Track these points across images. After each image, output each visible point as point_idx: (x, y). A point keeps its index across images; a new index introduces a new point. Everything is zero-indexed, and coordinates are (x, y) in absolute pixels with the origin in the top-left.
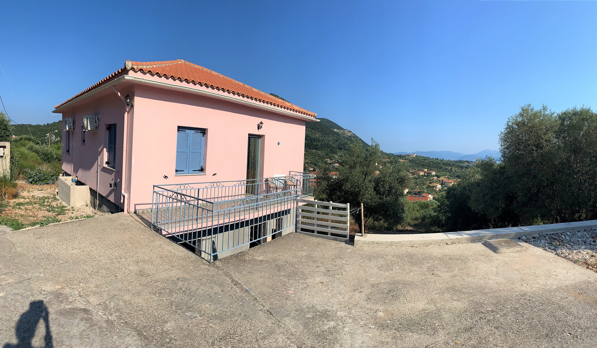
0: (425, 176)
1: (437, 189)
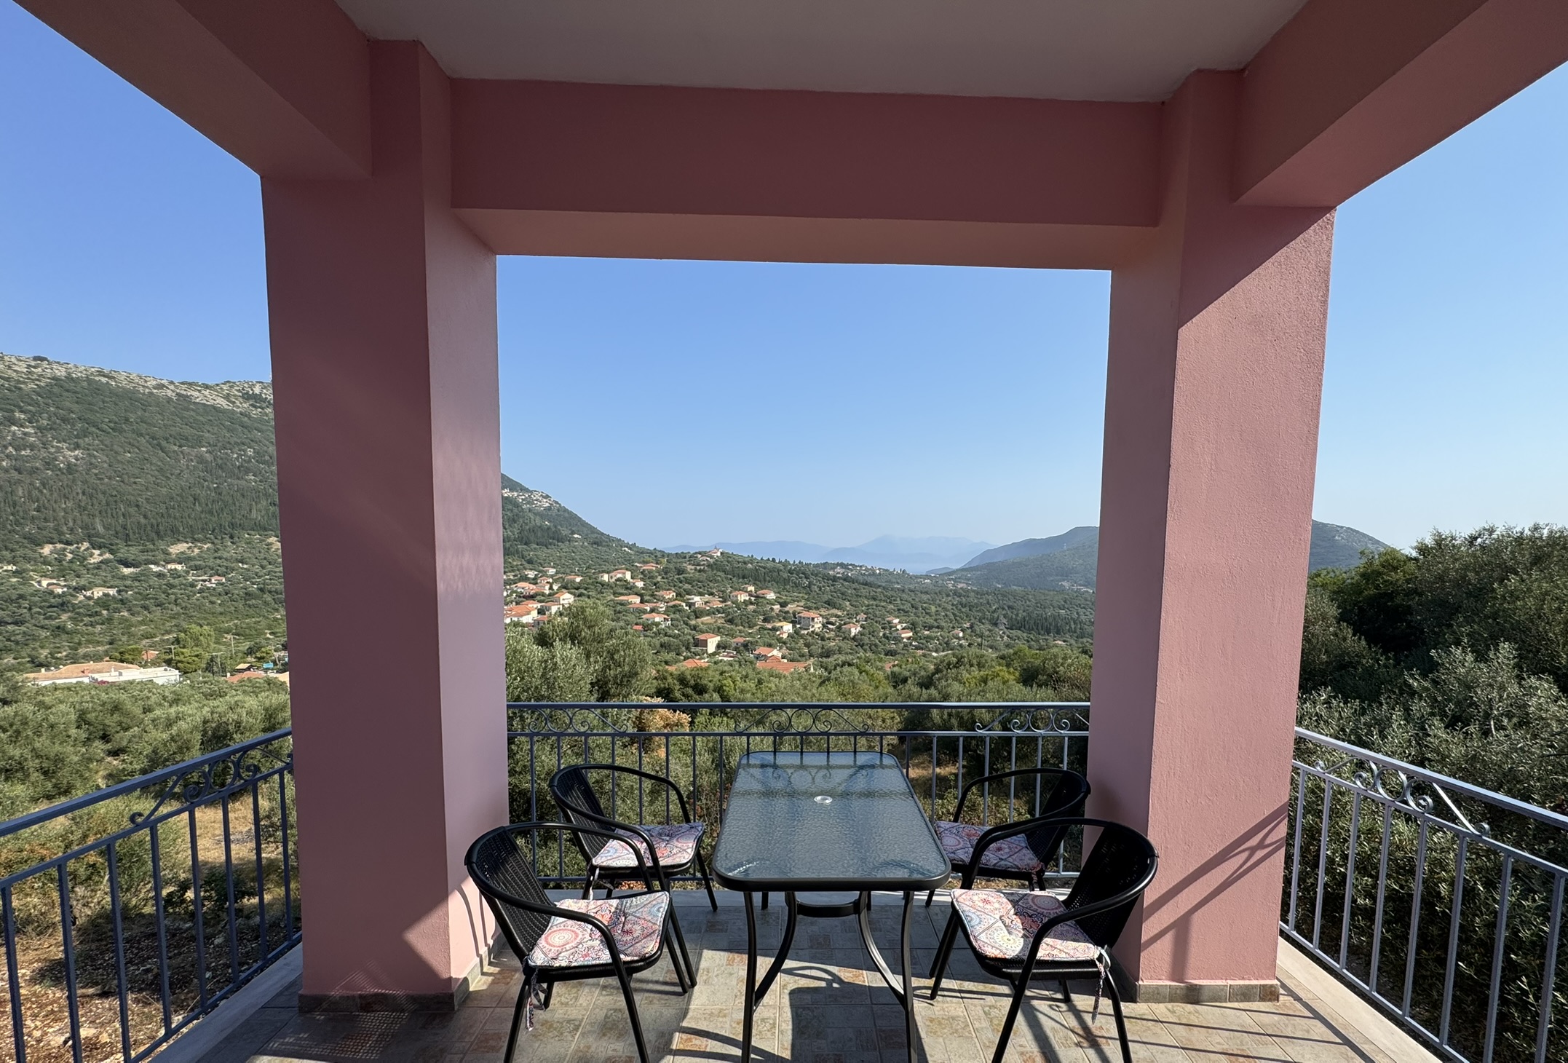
0: (751, 603)
1: (785, 636)
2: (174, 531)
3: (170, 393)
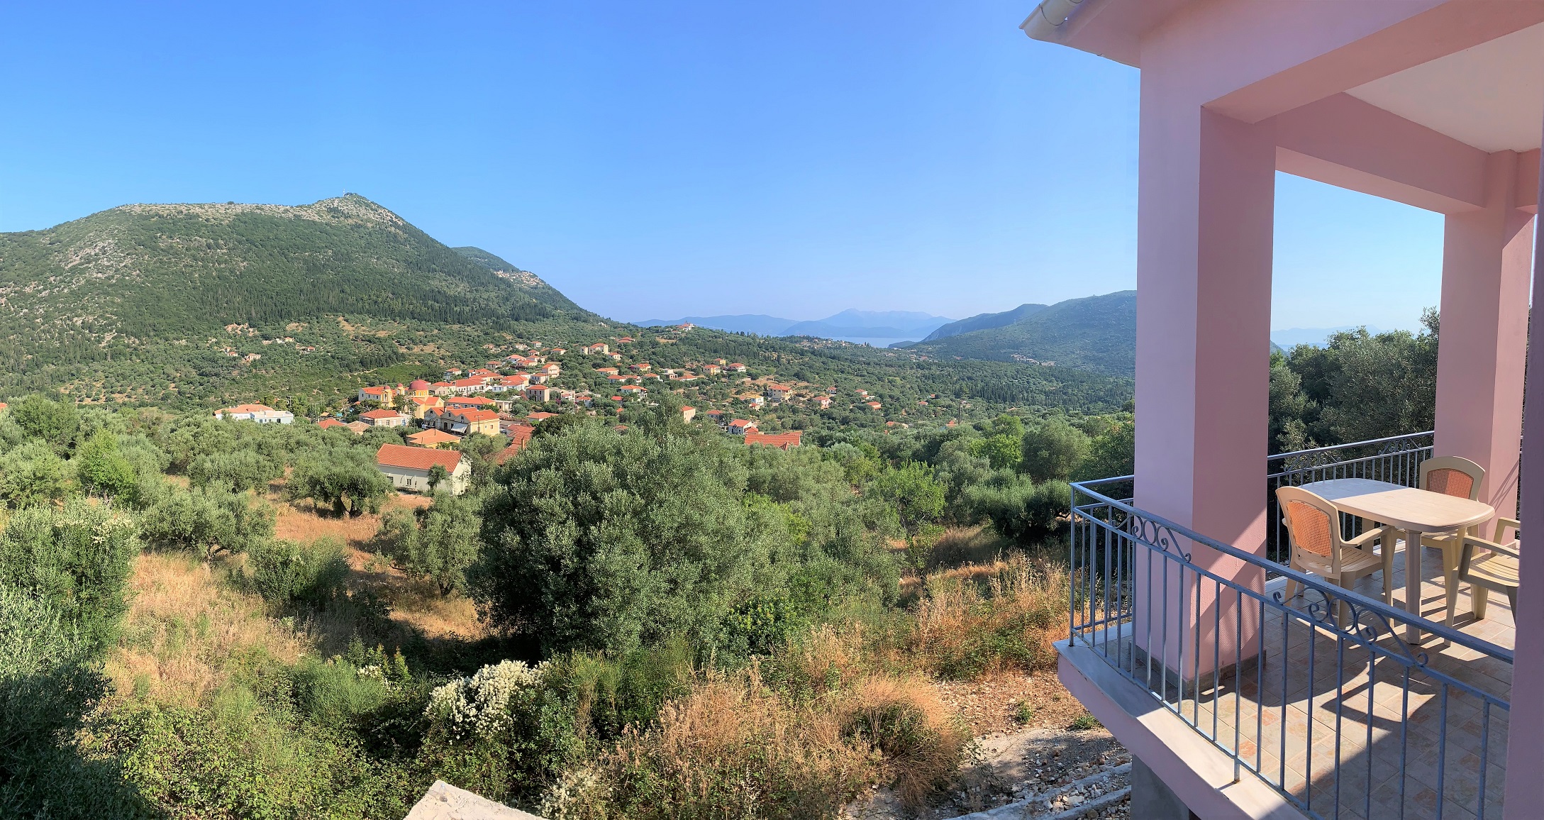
0: (724, 376)
1: (758, 408)
2: (289, 314)
3: (291, 215)
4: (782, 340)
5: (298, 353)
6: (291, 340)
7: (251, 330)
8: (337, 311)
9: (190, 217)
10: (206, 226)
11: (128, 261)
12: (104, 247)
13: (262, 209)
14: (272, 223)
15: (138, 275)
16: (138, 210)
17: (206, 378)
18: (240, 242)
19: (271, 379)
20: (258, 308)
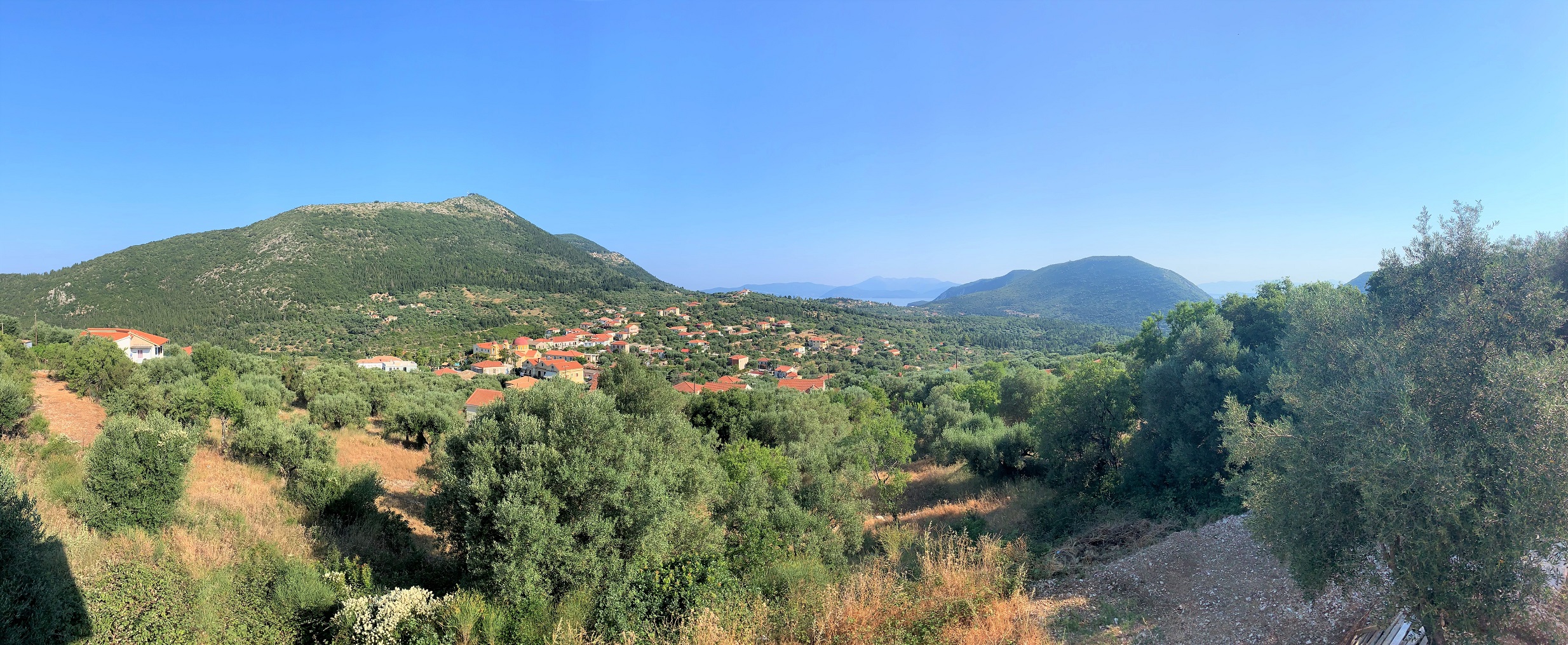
0: (773, 331)
1: (800, 356)
2: (421, 285)
4: (822, 301)
5: (428, 315)
6: (422, 305)
7: (390, 297)
8: (461, 283)
9: (346, 213)
10: (358, 220)
11: (302, 248)
12: (285, 238)
13: (401, 206)
14: (409, 216)
15: (308, 258)
16: (310, 209)
17: (354, 336)
18: (383, 231)
19: (405, 335)
20: (396, 281)
